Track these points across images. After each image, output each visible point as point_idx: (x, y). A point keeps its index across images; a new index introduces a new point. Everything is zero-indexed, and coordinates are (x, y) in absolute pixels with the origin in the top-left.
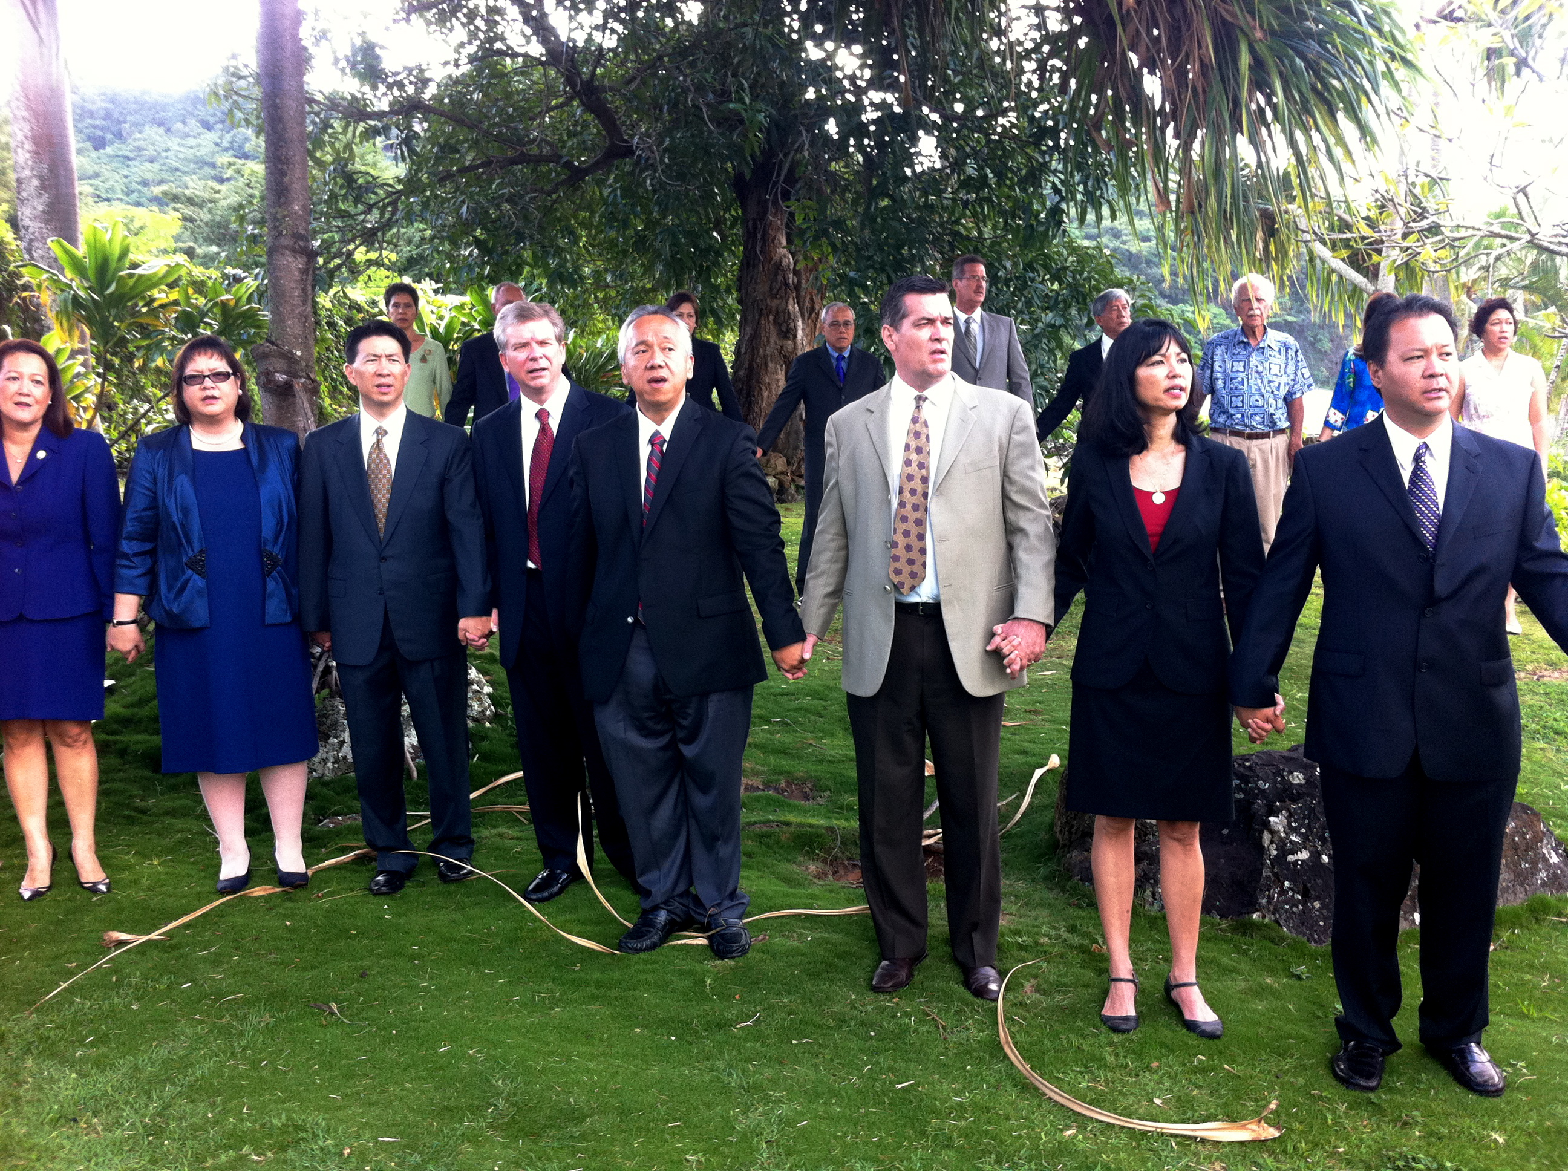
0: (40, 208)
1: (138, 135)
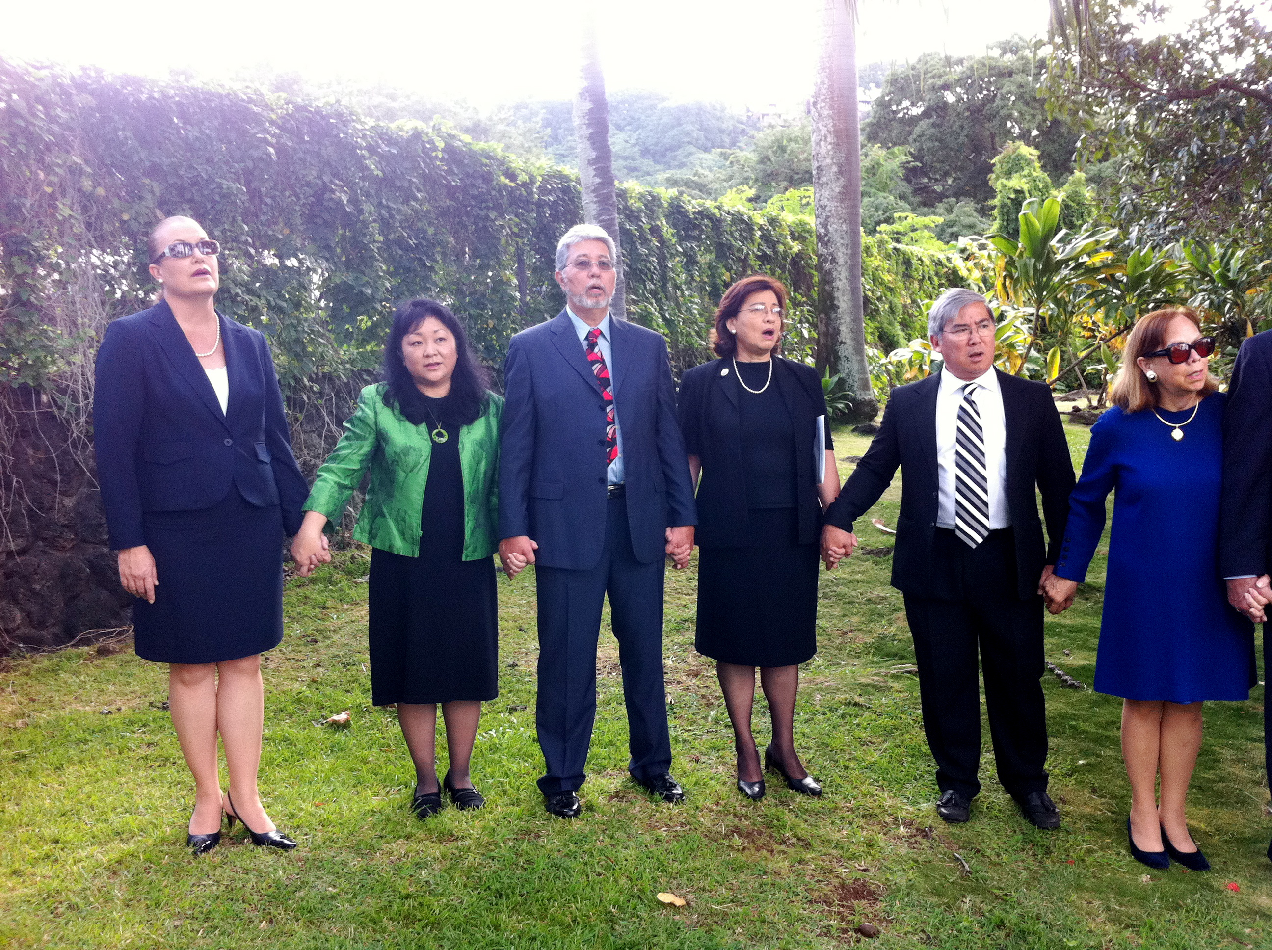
0: (837, 190)
1: (570, 138)
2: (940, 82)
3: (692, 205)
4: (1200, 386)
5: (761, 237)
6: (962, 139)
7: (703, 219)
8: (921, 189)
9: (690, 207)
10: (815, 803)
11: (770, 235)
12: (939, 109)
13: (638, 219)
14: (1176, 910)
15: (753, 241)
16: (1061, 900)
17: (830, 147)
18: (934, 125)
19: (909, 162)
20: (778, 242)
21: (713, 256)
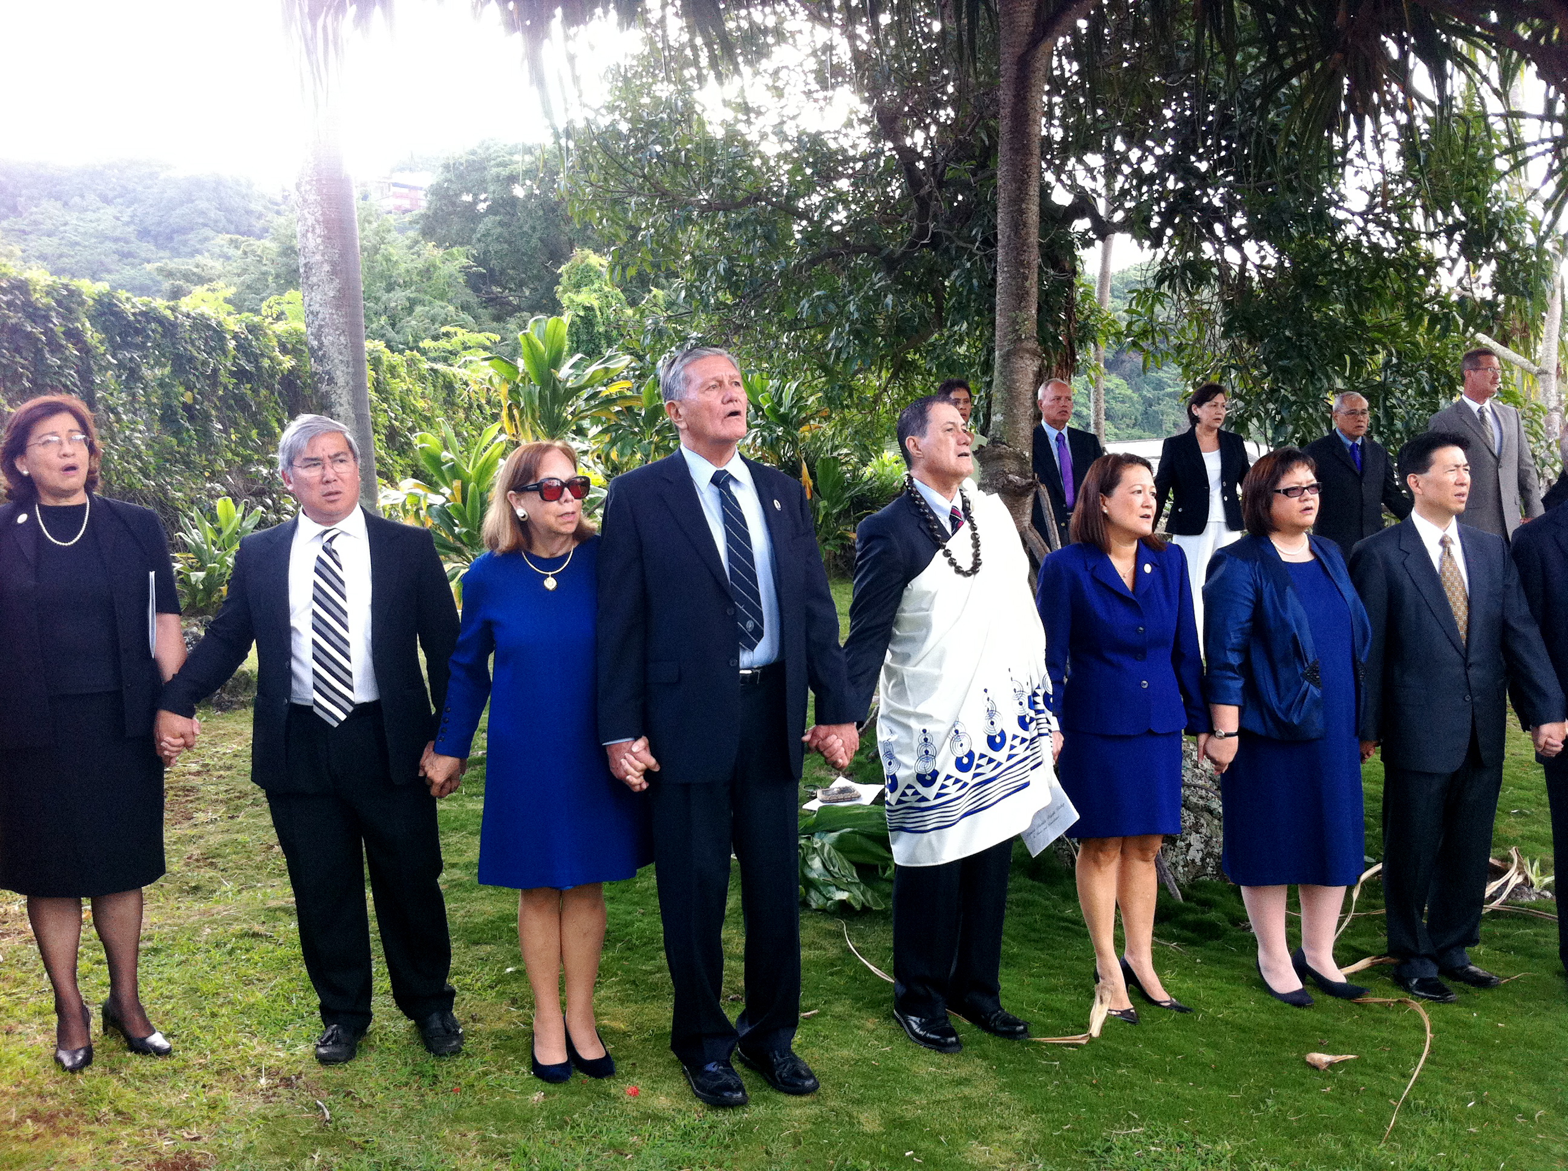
0: (331, 294)
2: (505, 172)
3: (131, 304)
4: (571, 528)
5: (238, 348)
6: (534, 241)
7: (149, 323)
8: (491, 300)
9: (128, 306)
10: (159, 1065)
11: (251, 346)
12: (505, 206)
13: (47, 318)
14: (561, 1128)
15: (225, 353)
16: (430, 1137)
17: (319, 240)
18: (501, 224)
19: (471, 267)
20: (262, 355)
21: (167, 370)
